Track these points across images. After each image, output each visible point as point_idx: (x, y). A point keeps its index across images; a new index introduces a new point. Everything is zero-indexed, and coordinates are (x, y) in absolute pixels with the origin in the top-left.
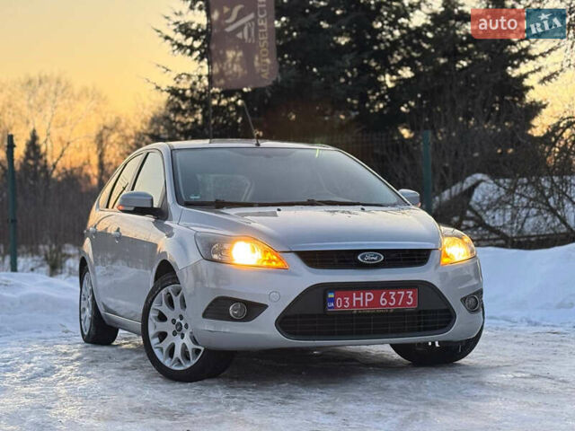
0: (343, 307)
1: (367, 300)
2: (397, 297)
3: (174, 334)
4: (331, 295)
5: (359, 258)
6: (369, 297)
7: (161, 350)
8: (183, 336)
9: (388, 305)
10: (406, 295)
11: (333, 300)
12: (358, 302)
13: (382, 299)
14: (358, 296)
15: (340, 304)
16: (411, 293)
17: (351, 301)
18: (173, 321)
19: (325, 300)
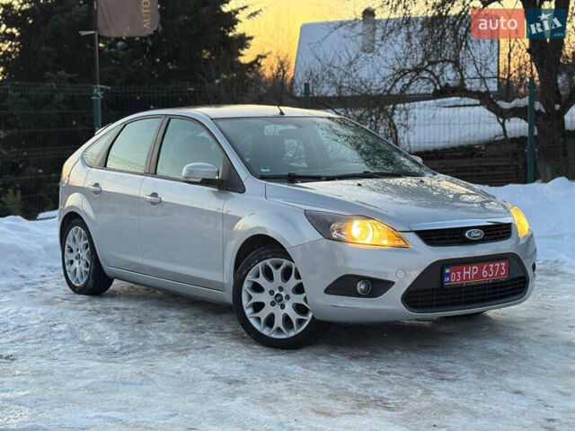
0: (456, 281)
1: (474, 273)
2: (495, 268)
3: (273, 304)
4: (447, 271)
5: (466, 235)
6: (475, 270)
7: (258, 319)
8: (283, 307)
9: (488, 277)
10: (501, 266)
11: (449, 275)
12: (467, 275)
13: (484, 272)
14: (467, 270)
15: (454, 278)
16: (503, 264)
17: (462, 275)
18: (272, 292)
19: (443, 275)
